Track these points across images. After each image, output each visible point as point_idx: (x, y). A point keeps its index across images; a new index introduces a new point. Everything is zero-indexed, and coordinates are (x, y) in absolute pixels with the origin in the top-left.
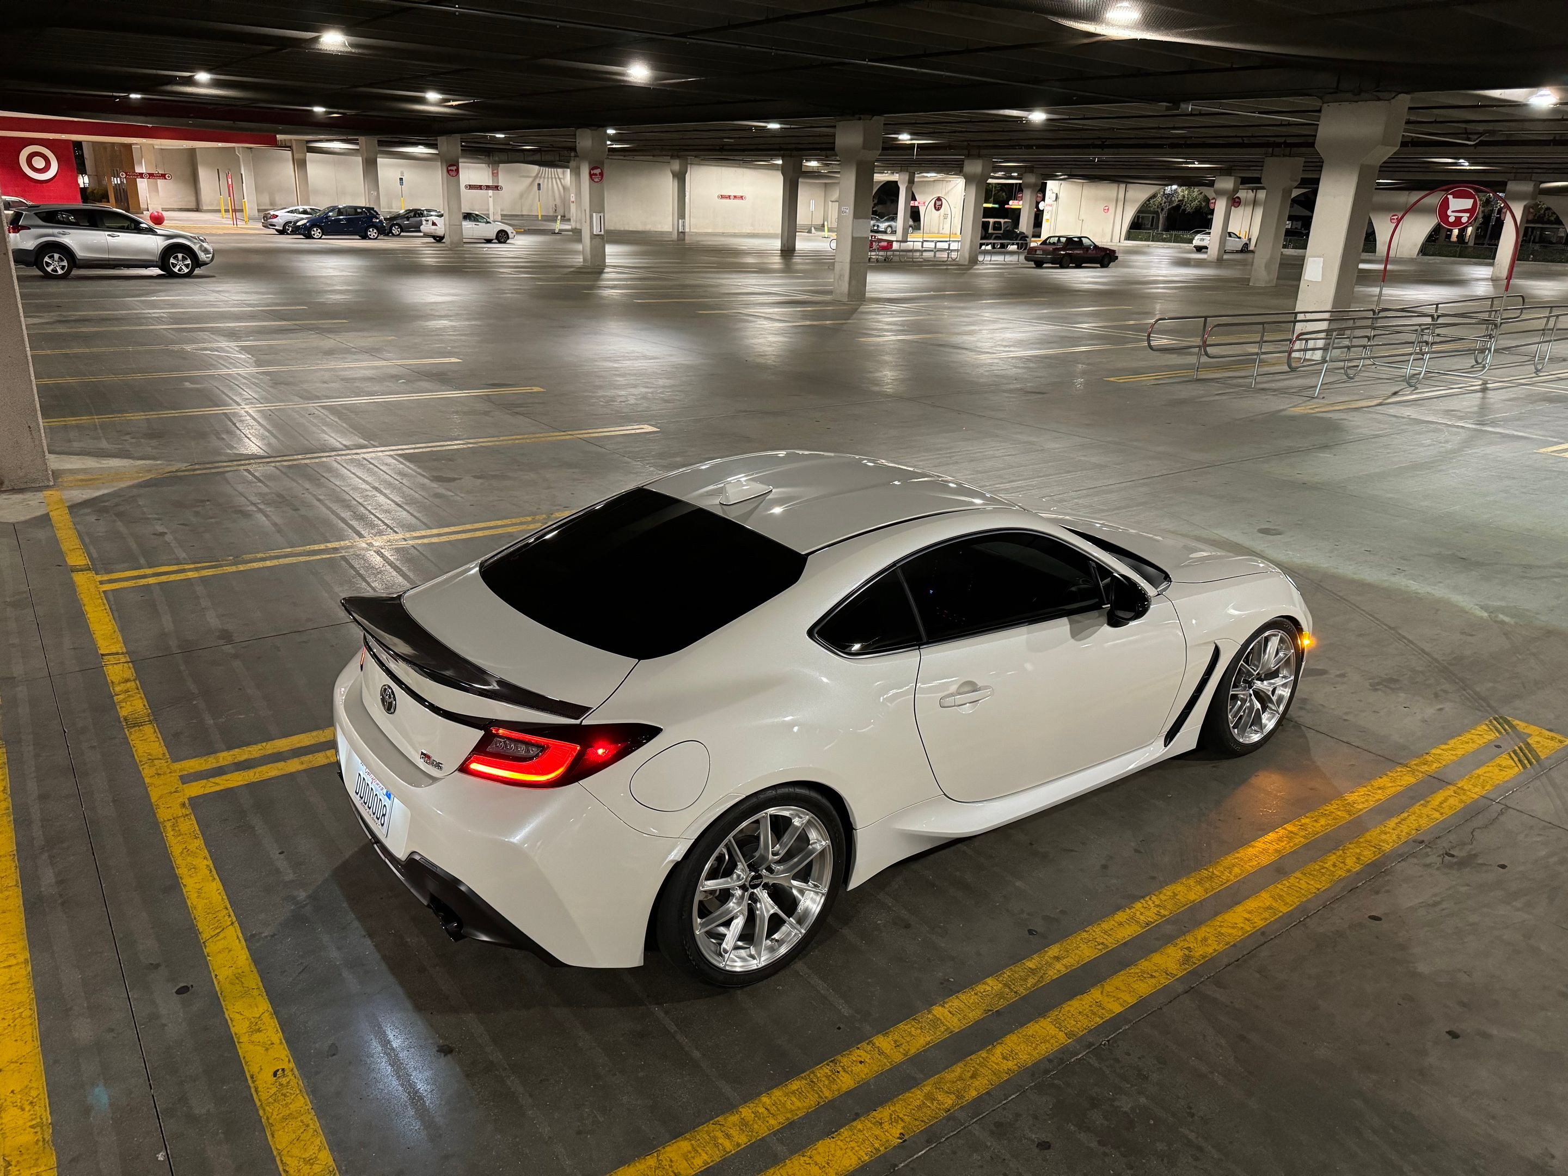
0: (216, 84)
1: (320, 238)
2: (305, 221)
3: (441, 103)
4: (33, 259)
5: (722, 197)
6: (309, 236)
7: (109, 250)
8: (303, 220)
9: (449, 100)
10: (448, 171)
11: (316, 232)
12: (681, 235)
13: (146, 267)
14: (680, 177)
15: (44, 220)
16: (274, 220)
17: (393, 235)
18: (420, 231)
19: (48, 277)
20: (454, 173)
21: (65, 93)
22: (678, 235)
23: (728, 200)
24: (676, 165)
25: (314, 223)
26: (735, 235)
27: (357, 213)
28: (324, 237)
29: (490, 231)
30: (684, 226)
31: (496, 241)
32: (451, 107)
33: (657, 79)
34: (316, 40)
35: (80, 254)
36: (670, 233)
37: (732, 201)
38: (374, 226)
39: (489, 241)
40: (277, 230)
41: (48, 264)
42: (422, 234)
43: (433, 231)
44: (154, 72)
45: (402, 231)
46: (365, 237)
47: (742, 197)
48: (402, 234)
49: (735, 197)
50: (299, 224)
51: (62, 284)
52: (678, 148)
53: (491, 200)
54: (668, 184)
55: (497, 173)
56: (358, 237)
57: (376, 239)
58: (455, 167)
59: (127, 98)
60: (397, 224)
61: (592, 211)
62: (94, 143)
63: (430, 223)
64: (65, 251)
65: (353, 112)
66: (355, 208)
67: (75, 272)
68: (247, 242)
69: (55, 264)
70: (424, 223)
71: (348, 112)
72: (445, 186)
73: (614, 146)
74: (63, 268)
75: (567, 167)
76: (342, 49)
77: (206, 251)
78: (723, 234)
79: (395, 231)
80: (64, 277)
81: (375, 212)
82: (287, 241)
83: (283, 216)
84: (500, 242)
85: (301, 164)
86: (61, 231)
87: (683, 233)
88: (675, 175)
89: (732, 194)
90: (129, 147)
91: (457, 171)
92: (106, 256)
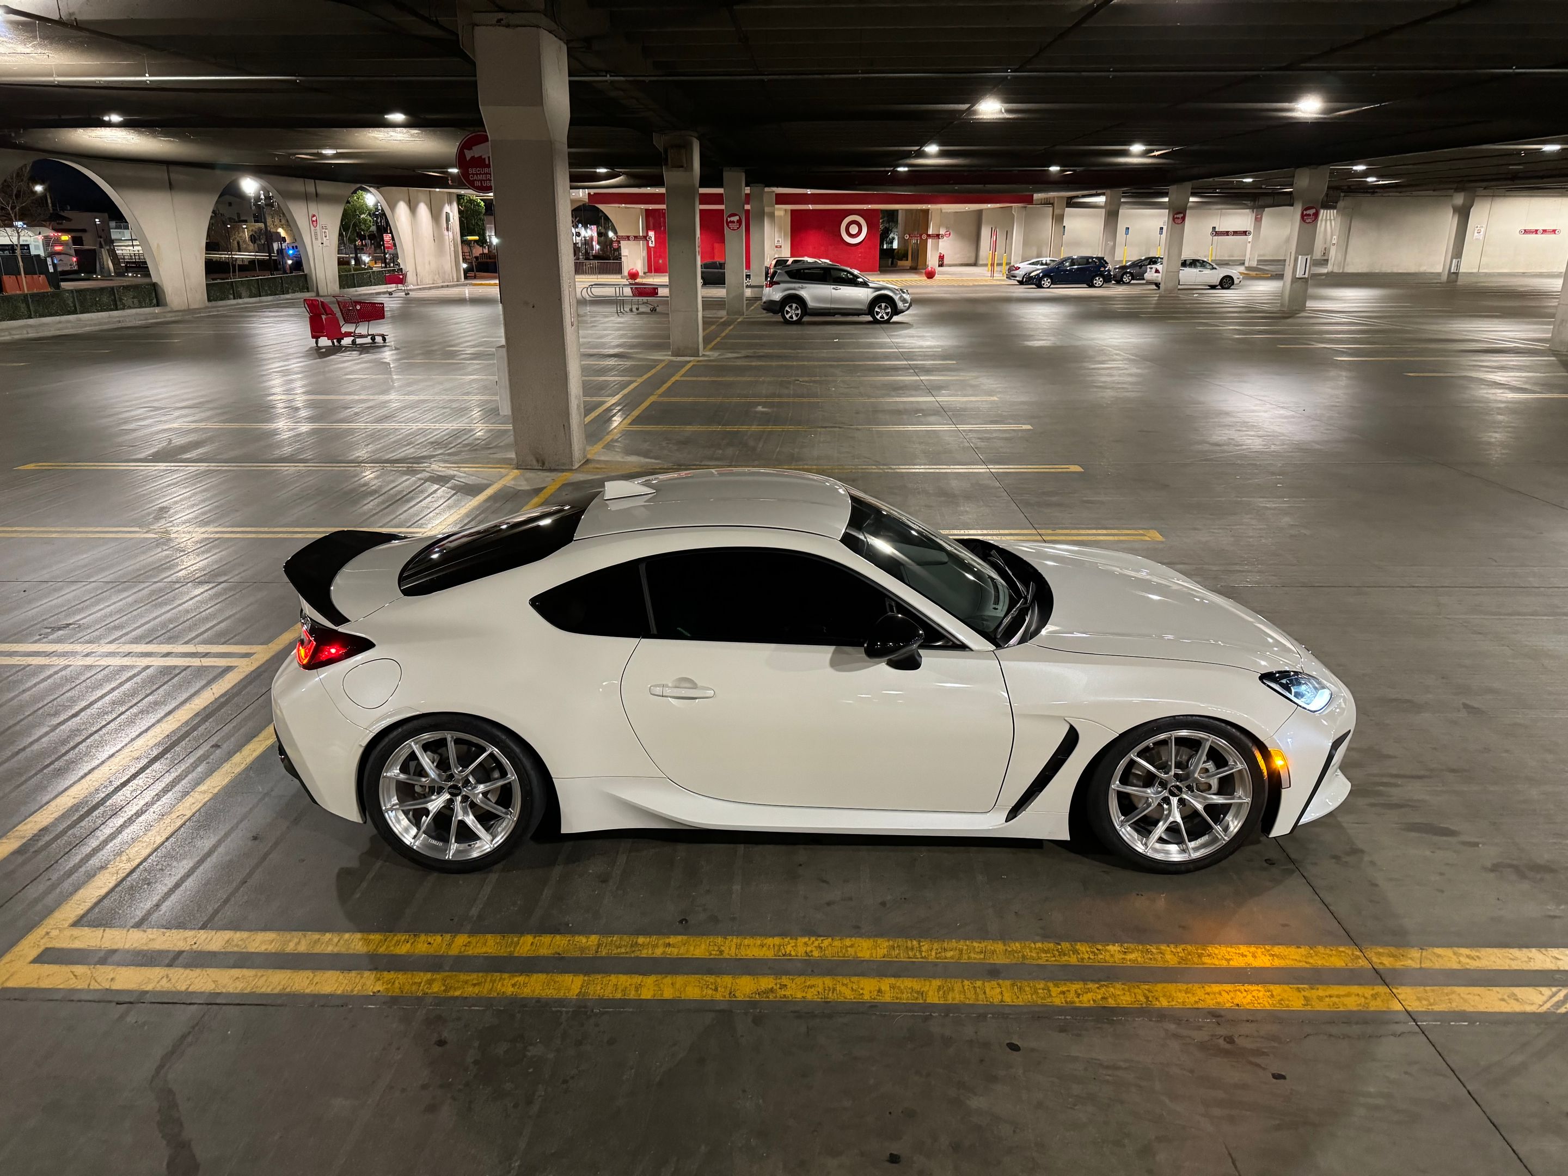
0: (942, 154)
1: (1049, 288)
2: (1038, 272)
3: (1145, 154)
4: (778, 308)
5: (1526, 232)
6: (1039, 286)
7: (833, 300)
8: (1037, 270)
9: (1153, 151)
10: (1174, 219)
11: (1046, 282)
12: (1454, 276)
13: (859, 315)
14: (1463, 214)
15: (791, 277)
16: (1017, 272)
17: (1124, 283)
18: (1144, 279)
19: (788, 322)
20: (1180, 221)
21: (850, 172)
22: (1448, 275)
23: (1534, 236)
24: (1459, 199)
25: (1047, 274)
26: (1541, 275)
27: (1088, 263)
28: (1052, 286)
29: (1215, 276)
30: (1458, 266)
31: (1219, 287)
32: (1154, 156)
33: (1325, 111)
34: (970, 111)
35: (811, 304)
36: (1439, 274)
37: (1539, 236)
38: (1102, 275)
39: (1213, 287)
40: (1018, 281)
41: (788, 312)
42: (1144, 282)
43: (1154, 278)
44: (896, 148)
45: (1133, 279)
46: (1091, 285)
47: (1554, 231)
48: (1132, 282)
49: (1545, 231)
50: (1032, 275)
51: (795, 327)
52: (1460, 179)
53: (1249, 245)
54: (1449, 222)
55: (1261, 218)
56: (1085, 286)
57: (1100, 287)
58: (1182, 215)
59: (895, 172)
60: (1129, 273)
61: (1298, 253)
62: (907, 210)
63: (1154, 270)
64: (800, 301)
65: (1081, 169)
66: (1087, 258)
67: (806, 319)
68: (976, 292)
69: (792, 312)
70: (1149, 270)
71: (1078, 169)
72: (1169, 234)
73: (1380, 183)
74: (797, 315)
75: (1334, 208)
76: (1001, 116)
77: (904, 301)
78: (1524, 275)
79: (1126, 279)
80: (798, 322)
81: (1105, 261)
82: (1022, 291)
83: (1025, 268)
84: (1223, 288)
85: (1059, 219)
86: (800, 285)
87: (1456, 274)
88: (1456, 210)
89: (1541, 228)
90: (926, 212)
91: (1183, 219)
92: (828, 306)
